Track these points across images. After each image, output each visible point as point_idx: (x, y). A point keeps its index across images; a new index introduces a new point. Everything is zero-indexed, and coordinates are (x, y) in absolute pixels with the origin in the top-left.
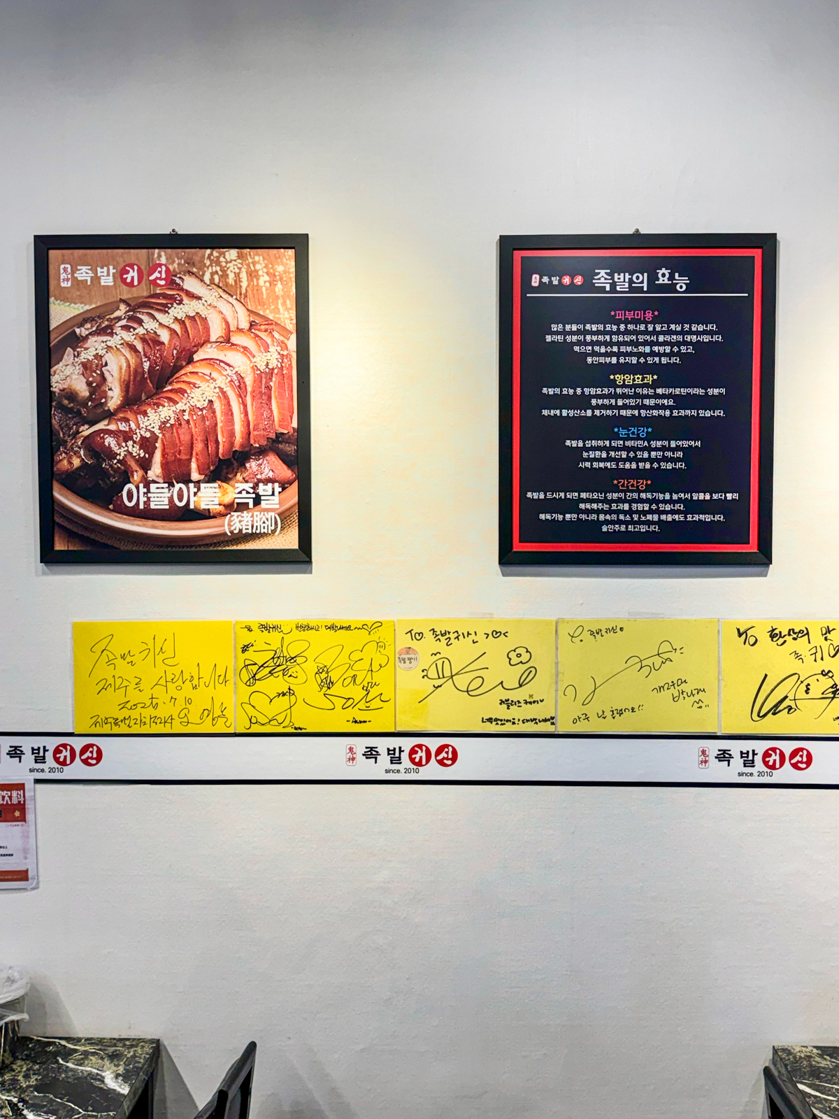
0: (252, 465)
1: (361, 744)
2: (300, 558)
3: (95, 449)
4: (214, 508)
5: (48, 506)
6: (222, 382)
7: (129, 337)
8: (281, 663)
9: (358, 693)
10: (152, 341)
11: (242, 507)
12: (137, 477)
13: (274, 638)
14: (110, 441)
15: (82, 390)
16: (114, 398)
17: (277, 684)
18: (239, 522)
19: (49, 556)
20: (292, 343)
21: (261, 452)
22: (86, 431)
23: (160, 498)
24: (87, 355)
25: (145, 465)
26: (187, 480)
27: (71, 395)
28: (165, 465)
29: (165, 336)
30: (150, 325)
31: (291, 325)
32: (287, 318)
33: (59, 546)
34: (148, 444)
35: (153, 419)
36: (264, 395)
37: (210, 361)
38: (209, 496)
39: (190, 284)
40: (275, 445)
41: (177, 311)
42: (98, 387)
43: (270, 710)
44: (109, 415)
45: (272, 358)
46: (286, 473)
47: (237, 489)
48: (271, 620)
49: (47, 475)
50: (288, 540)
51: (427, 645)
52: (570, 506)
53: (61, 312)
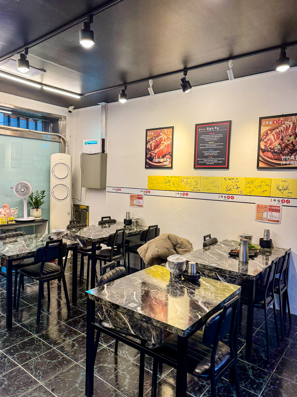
0: (166, 156)
1: (177, 192)
2: (171, 168)
3: (151, 155)
4: (162, 162)
5: (146, 162)
6: (164, 146)
7: (154, 141)
8: (169, 181)
9: (177, 185)
10: (157, 141)
11: (165, 161)
12: (155, 158)
13: (168, 178)
14: (152, 154)
15: (150, 148)
16: (153, 148)
17: (168, 184)
18: (165, 163)
19: (146, 168)
20: (171, 140)
21: (168, 154)
22: (150, 152)
23: (157, 160)
24: (150, 143)
25: (155, 156)
26: (160, 158)
27: (149, 148)
28: (157, 156)
29: (158, 140)
30: (157, 139)
31: (171, 138)
32: (171, 137)
33: (147, 166)
34: (156, 154)
35: (157, 151)
36: (168, 147)
37: (162, 143)
38: (162, 160)
39: (161, 134)
40: (169, 154)
41: (160, 137)
42: (151, 147)
43: (168, 188)
44: (152, 150)
45: (169, 143)
46: (170, 157)
47: (165, 159)
48: (168, 176)
49: (146, 158)
50: (170, 166)
51: (185, 180)
52: (203, 161)
53: (148, 138)
